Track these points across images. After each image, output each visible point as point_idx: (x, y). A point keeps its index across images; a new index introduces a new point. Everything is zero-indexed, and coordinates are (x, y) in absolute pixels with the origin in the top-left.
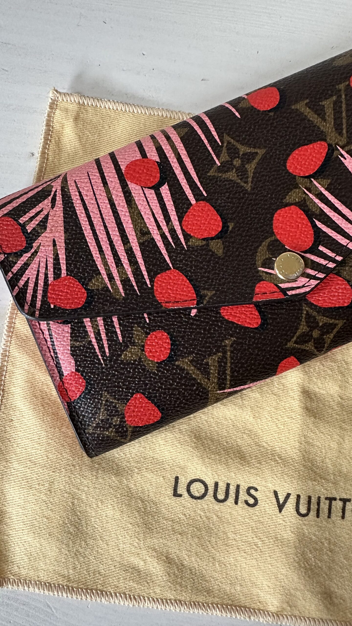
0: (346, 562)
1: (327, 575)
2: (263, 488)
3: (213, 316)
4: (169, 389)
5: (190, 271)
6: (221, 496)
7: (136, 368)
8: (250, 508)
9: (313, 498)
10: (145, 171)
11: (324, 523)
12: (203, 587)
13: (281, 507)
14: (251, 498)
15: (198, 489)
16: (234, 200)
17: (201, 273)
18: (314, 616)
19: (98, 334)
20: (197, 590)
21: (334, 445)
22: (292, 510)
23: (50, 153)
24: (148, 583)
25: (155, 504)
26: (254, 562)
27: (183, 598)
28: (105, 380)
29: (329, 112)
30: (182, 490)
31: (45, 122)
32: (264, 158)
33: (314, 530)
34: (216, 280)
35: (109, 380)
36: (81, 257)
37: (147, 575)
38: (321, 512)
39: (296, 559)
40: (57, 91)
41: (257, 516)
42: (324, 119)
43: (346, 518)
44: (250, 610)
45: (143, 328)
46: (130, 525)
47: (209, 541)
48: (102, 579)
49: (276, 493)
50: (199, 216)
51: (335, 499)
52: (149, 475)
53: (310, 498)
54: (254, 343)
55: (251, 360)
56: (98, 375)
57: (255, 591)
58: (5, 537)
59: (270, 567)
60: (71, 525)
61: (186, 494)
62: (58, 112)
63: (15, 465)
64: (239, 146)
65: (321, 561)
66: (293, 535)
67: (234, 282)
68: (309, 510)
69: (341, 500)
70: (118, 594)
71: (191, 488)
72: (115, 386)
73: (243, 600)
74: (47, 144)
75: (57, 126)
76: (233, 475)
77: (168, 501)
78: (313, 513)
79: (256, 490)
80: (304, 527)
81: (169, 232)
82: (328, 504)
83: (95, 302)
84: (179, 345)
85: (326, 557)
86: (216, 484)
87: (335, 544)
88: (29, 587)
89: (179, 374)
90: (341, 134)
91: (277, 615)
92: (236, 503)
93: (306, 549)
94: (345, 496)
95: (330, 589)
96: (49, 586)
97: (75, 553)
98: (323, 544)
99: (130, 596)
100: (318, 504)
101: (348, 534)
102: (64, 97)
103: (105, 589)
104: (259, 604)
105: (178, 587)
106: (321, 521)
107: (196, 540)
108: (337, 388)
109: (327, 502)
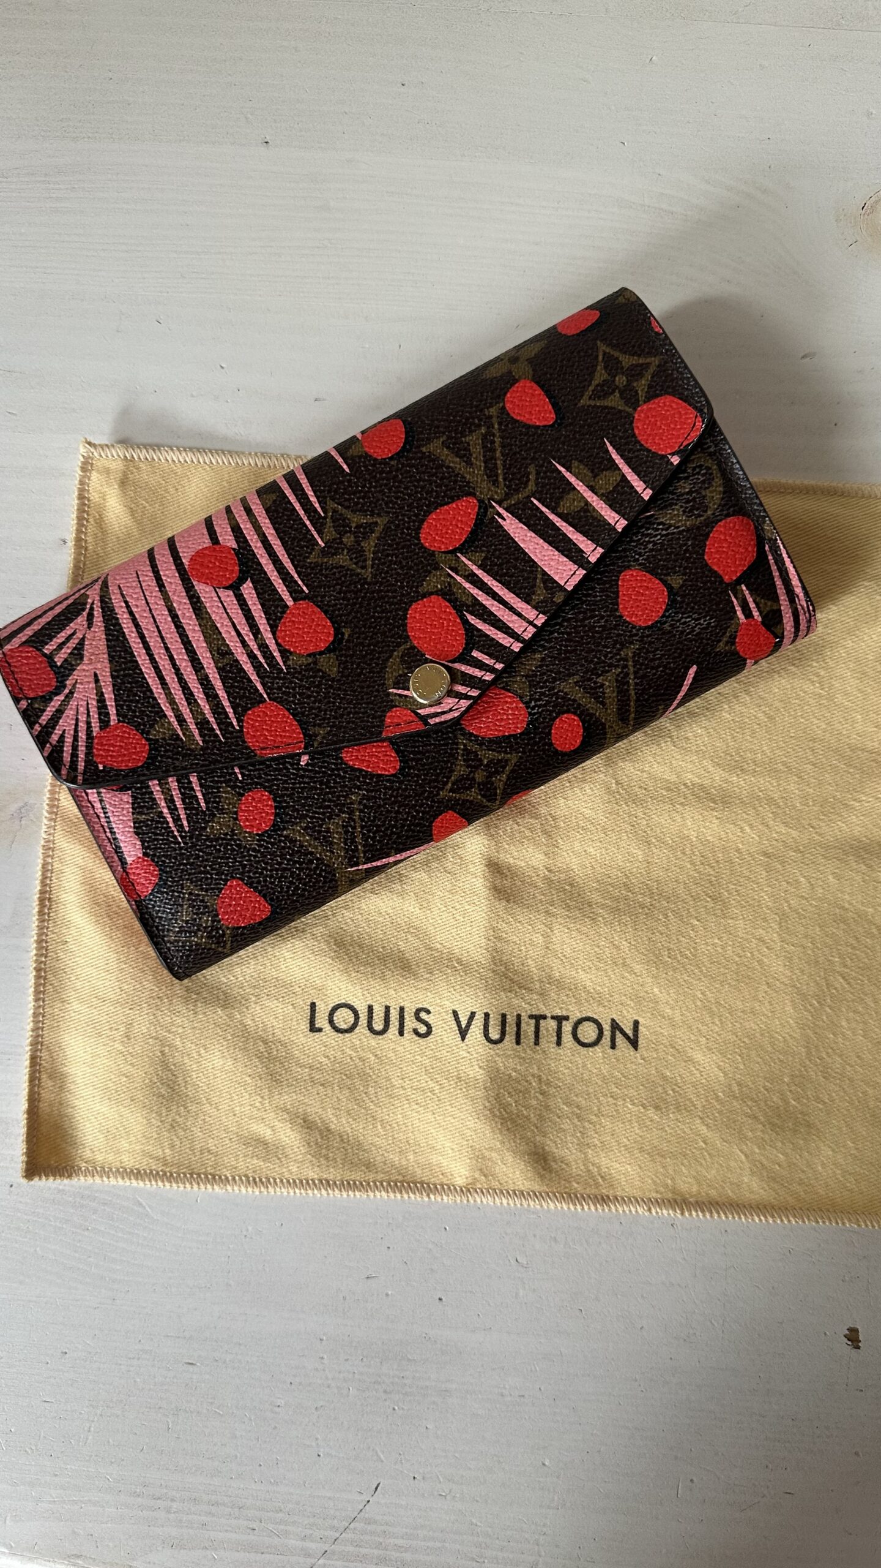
0: (566, 1109)
1: (537, 1128)
2: (438, 1008)
3: (332, 763)
4: (277, 870)
5: (293, 702)
6: (378, 1026)
7: (227, 844)
8: (421, 1040)
9: (508, 1017)
10: (217, 564)
11: (529, 1052)
12: (360, 1160)
13: (463, 1033)
14: (422, 1025)
15: (344, 1018)
16: (349, 595)
17: (308, 704)
18: (523, 1188)
19: (170, 801)
20: (354, 1165)
21: (539, 939)
22: (479, 1036)
23: (90, 539)
24: (279, 1159)
25: (284, 1045)
26: (430, 1117)
27: (332, 1177)
28: (185, 865)
29: (477, 450)
30: (322, 1021)
31: (76, 493)
32: (387, 529)
33: (511, 1063)
34: (331, 711)
35: (191, 864)
36: (136, 695)
37: (277, 1148)
38: (522, 1037)
39: (487, 1104)
40: (90, 444)
41: (432, 1050)
42: (469, 463)
43: (562, 1046)
44: (429, 1186)
45: (233, 787)
46: (247, 1078)
47: (366, 1093)
48: (213, 1159)
50: (300, 623)
51: (544, 1017)
52: (273, 1004)
53: (504, 1016)
54: (391, 796)
55: (390, 821)
56: (175, 858)
57: (435, 1159)
58: (70, 1110)
59: (453, 1121)
60: (162, 1084)
61: (327, 1027)
62: (95, 476)
63: (76, 1005)
64: (349, 514)
65: (527, 1107)
66: (482, 1072)
67: (356, 713)
68: (503, 1033)
69: (553, 1018)
70: (237, 1178)
71: (335, 1018)
72: (201, 872)
73: (420, 1174)
74: (83, 525)
75: (94, 496)
76: (393, 992)
77: (303, 1040)
78: (510, 1038)
79: (428, 1012)
80: (497, 1059)
81: (259, 649)
82: (533, 1025)
83: (162, 756)
84: (286, 807)
85: (534, 1102)
86: (370, 1009)
87: (548, 1084)
88: (109, 1178)
89: (289, 848)
90: (495, 482)
91: (467, 1190)
92: (401, 1033)
93: (502, 1091)
94: (558, 1012)
95: (543, 1148)
96: (138, 1174)
97: (171, 1125)
98: (531, 1084)
99: (254, 1179)
100: (518, 1025)
101: (569, 1068)
102: (101, 451)
103: (218, 1173)
104: (441, 1176)
105: (323, 1162)
106: (524, 1049)
107: (346, 1092)
108: (542, 857)
109: (533, 1021)
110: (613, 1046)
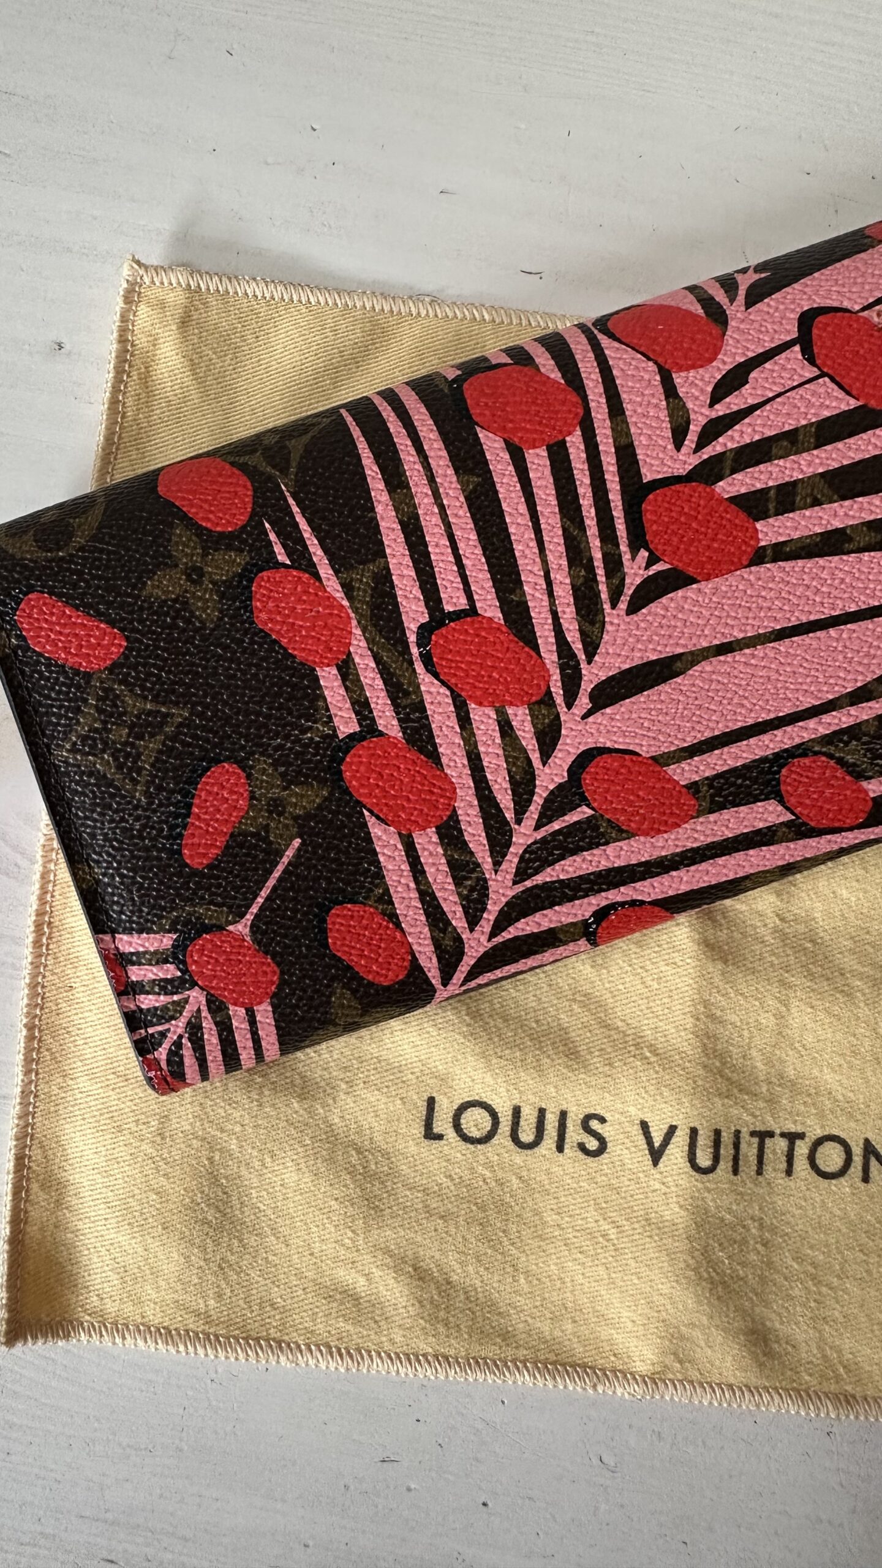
0: (796, 1266)
1: (756, 1295)
2: (617, 1116)
6: (527, 1136)
8: (589, 1160)
9: (724, 1134)
11: (749, 1185)
12: (493, 1328)
13: (656, 1155)
14: (592, 1139)
15: (476, 1122)
18: (732, 1380)
20: (482, 1335)
21: (767, 1020)
22: (680, 1160)
23: (130, 402)
24: (376, 1322)
25: (386, 1155)
26: (601, 1270)
27: (452, 1352)
30: (442, 1124)
31: (115, 335)
33: (726, 1201)
37: (374, 1305)
38: (741, 1163)
39: (691, 1262)
40: (138, 263)
41: (606, 1175)
43: (794, 1176)
44: (595, 1373)
46: (333, 1202)
47: (504, 1231)
48: (277, 1317)
49: (644, 1126)
51: (771, 1134)
52: (372, 1096)
53: (717, 1133)
57: (605, 1333)
58: (69, 1235)
59: (636, 1281)
60: (208, 1205)
61: (451, 1134)
62: (143, 310)
63: (83, 1083)
65: (743, 1264)
66: (683, 1213)
68: (716, 1158)
69: (783, 1135)
70: (313, 1347)
71: (462, 1121)
73: (580, 1353)
74: (122, 381)
75: (141, 341)
76: (553, 1090)
77: (413, 1149)
78: (725, 1165)
79: (602, 1120)
80: (706, 1194)
82: (756, 1145)
85: (753, 1257)
86: (517, 1112)
87: (773, 1230)
88: (124, 1338)
91: (654, 1380)
92: (560, 1148)
93: (711, 1242)
94: (793, 1128)
95: (763, 1324)
96: (167, 1334)
97: (220, 1266)
98: (748, 1230)
99: (339, 1350)
100: (737, 1146)
101: (800, 1208)
102: (155, 275)
103: (286, 1338)
104: (613, 1358)
105: (441, 1329)
106: (743, 1181)
107: (476, 1229)
109: (755, 1140)
110: (866, 1179)
